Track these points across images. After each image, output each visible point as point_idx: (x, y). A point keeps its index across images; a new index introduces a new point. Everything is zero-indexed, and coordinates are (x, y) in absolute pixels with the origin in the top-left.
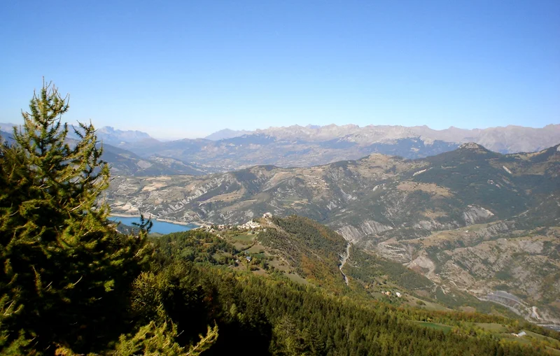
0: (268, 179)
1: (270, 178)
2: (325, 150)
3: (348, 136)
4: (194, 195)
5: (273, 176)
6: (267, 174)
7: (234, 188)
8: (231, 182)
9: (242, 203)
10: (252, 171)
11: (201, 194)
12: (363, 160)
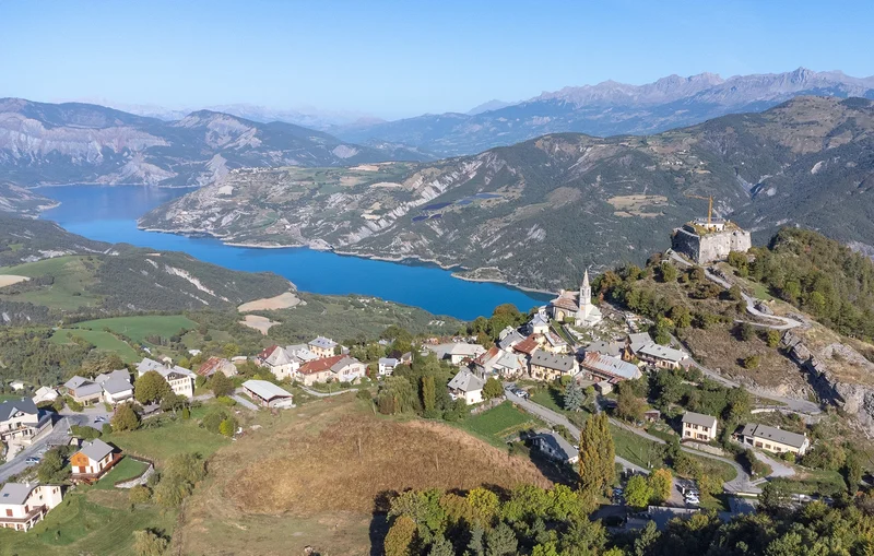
0: (573, 159)
1: (577, 158)
2: (663, 119)
3: (701, 93)
4: (419, 197)
5: (582, 154)
6: (570, 149)
7: (504, 179)
8: (497, 169)
9: (519, 210)
10: (539, 144)
11: (435, 195)
12: (775, 111)
